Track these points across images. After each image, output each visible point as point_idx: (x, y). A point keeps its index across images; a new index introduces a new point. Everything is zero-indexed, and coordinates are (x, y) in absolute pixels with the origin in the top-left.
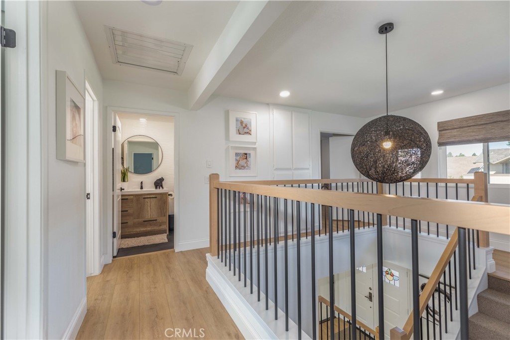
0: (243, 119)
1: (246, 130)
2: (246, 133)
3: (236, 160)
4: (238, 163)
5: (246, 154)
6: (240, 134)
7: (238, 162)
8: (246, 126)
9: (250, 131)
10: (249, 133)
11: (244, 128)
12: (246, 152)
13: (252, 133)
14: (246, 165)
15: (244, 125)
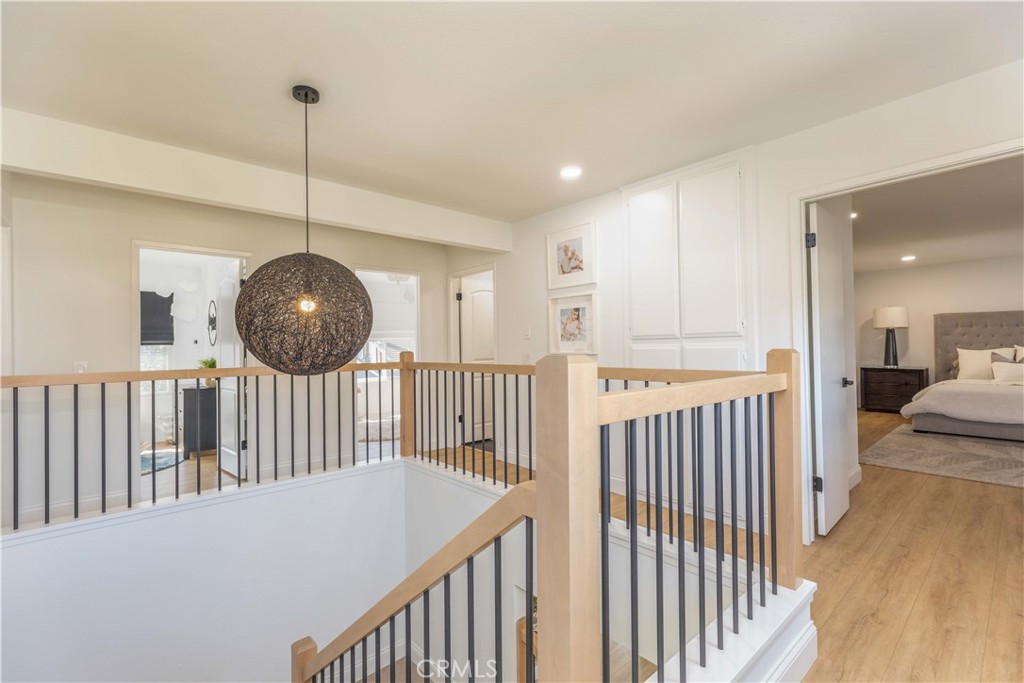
0: (568, 244)
1: (574, 263)
2: (573, 268)
3: (562, 323)
4: (565, 328)
5: (577, 310)
6: (564, 272)
7: (564, 325)
8: (573, 254)
9: (581, 262)
10: (578, 268)
11: (570, 259)
12: (577, 307)
13: (584, 266)
14: (577, 332)
15: (570, 254)
